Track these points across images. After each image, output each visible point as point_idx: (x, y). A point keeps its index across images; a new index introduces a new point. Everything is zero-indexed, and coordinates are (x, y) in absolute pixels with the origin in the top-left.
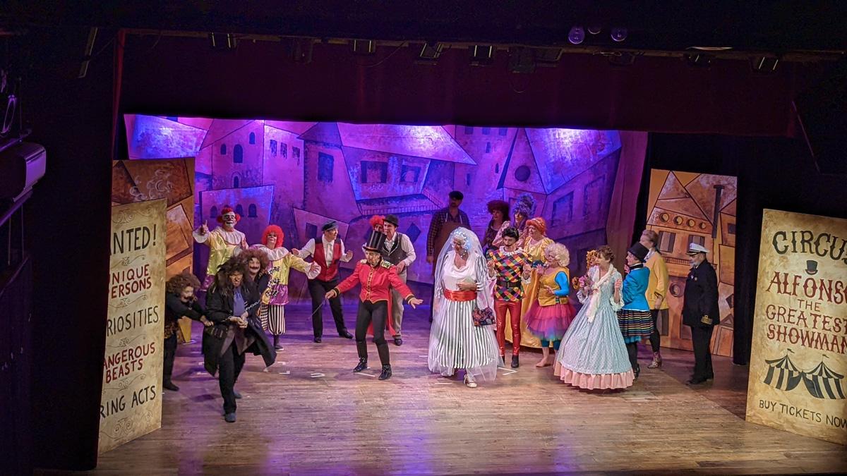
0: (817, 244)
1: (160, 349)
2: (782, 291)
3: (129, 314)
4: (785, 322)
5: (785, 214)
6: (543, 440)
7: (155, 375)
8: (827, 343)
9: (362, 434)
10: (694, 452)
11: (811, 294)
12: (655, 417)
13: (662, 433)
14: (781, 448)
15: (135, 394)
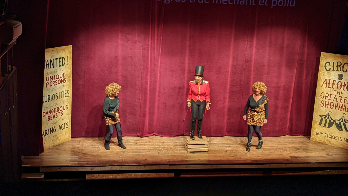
0: (343, 67)
1: (70, 107)
2: (328, 87)
3: (57, 93)
4: (328, 99)
5: (330, 55)
6: (227, 147)
7: (68, 118)
8: (345, 108)
9: (153, 143)
10: (289, 152)
11: (340, 88)
13: (275, 144)
14: (325, 151)
15: (60, 126)
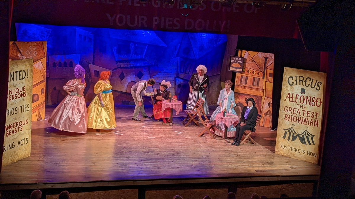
0: (306, 82)
1: (30, 122)
2: (291, 101)
3: (17, 108)
4: (292, 113)
5: (293, 69)
6: (192, 161)
7: (28, 133)
8: (308, 122)
9: (117, 159)
10: (254, 166)
11: (302, 102)
12: (239, 152)
13: (240, 158)
14: (289, 164)
15: (19, 141)
